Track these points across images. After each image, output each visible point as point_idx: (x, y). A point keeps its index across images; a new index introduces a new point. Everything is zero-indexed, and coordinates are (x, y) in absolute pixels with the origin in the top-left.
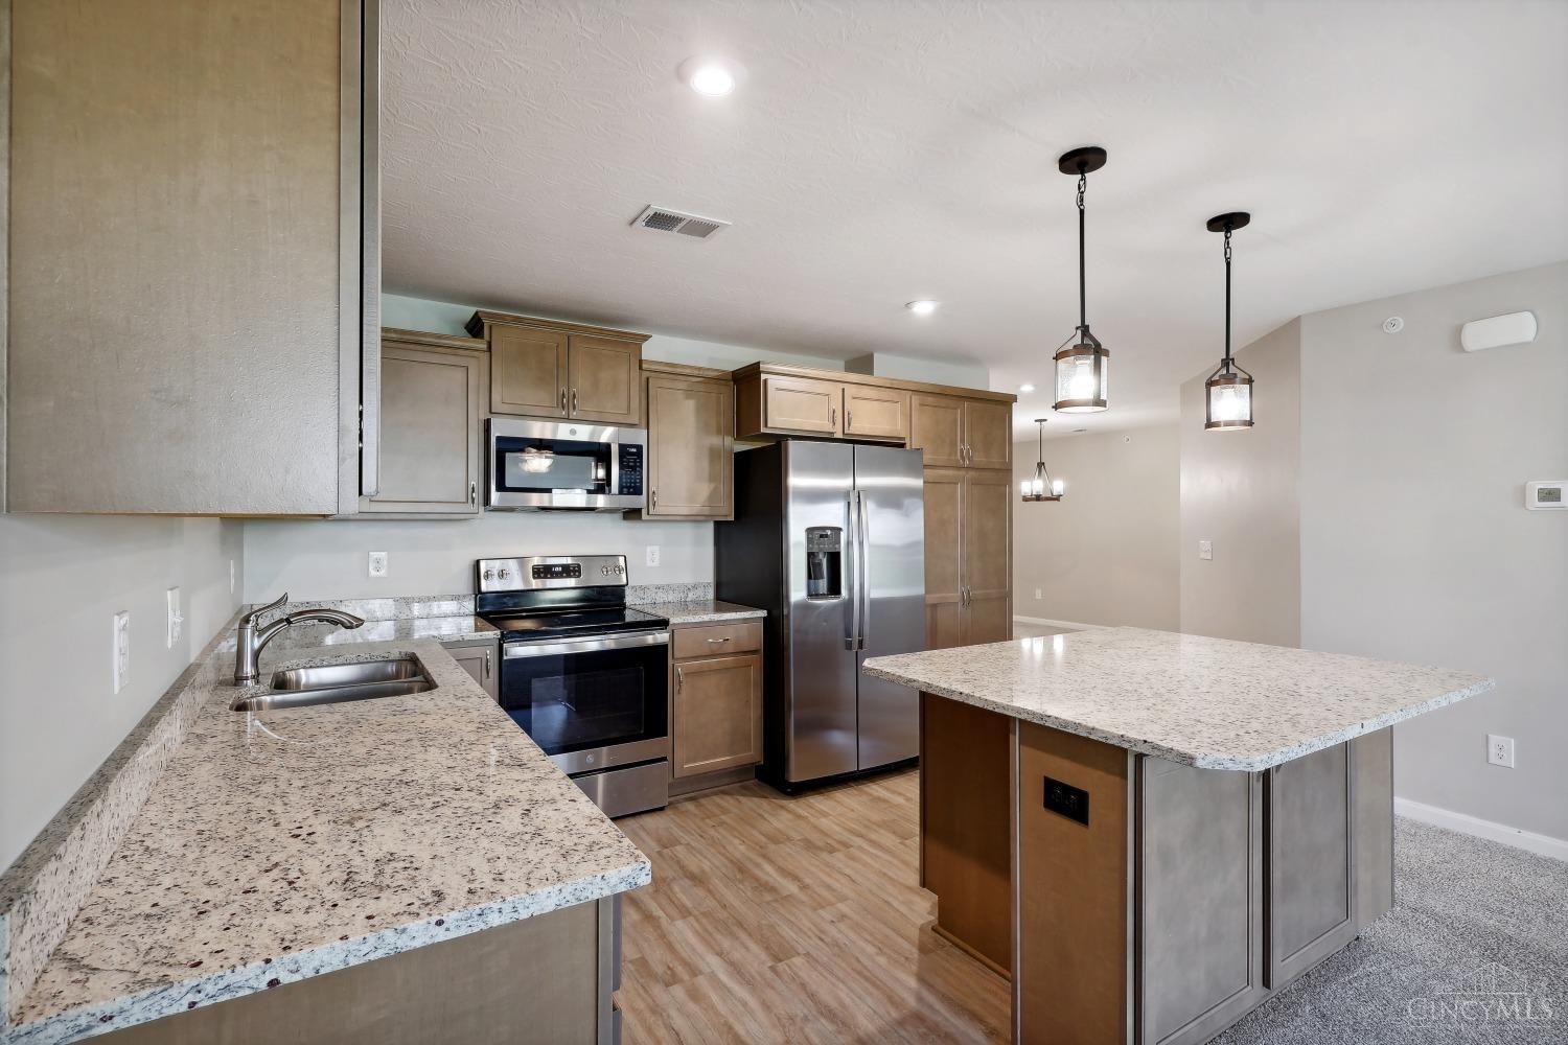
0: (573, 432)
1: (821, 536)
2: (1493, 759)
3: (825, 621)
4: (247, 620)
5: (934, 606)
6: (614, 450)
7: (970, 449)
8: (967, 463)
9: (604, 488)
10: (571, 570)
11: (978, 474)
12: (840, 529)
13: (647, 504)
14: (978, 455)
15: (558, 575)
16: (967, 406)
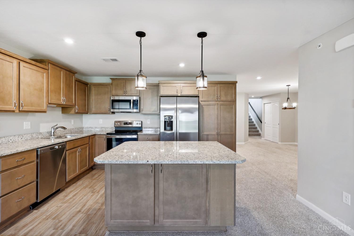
0: (125, 98)
2: (344, 201)
3: (168, 136)
4: (52, 127)
5: (207, 135)
6: (132, 101)
7: (220, 96)
8: (219, 100)
9: (130, 108)
10: (130, 123)
11: (223, 102)
12: (173, 116)
13: (140, 111)
14: (223, 98)
15: (128, 124)
16: (219, 85)
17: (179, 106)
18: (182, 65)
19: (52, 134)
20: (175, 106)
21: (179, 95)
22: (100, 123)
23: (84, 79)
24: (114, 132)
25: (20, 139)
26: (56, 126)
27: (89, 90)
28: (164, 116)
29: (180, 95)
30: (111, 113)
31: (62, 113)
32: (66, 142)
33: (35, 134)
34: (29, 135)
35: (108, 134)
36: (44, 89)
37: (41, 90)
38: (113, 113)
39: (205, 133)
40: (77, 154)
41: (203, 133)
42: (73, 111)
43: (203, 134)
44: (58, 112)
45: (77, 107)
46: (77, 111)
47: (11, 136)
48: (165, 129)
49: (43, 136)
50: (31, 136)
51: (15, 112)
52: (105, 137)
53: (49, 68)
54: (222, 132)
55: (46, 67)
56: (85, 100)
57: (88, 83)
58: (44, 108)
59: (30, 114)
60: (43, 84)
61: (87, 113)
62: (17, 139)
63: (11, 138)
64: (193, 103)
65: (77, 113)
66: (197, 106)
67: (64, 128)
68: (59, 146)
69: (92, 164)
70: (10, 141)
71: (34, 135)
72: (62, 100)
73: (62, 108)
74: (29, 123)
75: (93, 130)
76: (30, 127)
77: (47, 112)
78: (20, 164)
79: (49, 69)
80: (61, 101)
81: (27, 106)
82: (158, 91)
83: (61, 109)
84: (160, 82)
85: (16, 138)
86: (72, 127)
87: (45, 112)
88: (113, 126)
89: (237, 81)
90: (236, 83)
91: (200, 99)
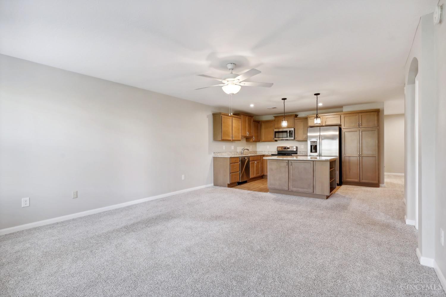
1: (313, 143)
5: (349, 157)
6: (288, 131)
7: (361, 124)
8: (360, 127)
9: (287, 137)
10: (288, 148)
11: (365, 129)
12: (317, 142)
13: (294, 139)
14: (364, 125)
15: (287, 149)
16: (360, 114)
17: (322, 134)
19: (242, 153)
20: (318, 134)
21: (324, 125)
23: (257, 119)
24: (277, 154)
27: (261, 126)
28: (311, 142)
30: (274, 141)
31: (246, 141)
32: (250, 156)
35: (272, 155)
37: (239, 129)
38: (276, 141)
39: (347, 155)
40: (255, 165)
42: (251, 140)
43: (345, 155)
44: (244, 141)
45: (254, 137)
47: (228, 152)
48: (311, 151)
49: (238, 154)
50: (234, 153)
51: (231, 140)
54: (363, 155)
55: (240, 117)
56: (258, 132)
57: (260, 121)
58: (240, 138)
60: (240, 126)
61: (259, 141)
64: (335, 130)
65: (254, 141)
66: (337, 133)
67: (248, 150)
69: (263, 174)
70: (228, 154)
72: (247, 134)
73: (246, 138)
74: (233, 146)
75: (263, 153)
78: (235, 162)
81: (235, 138)
82: (307, 123)
84: (308, 116)
86: (251, 150)
87: (240, 140)
88: (276, 150)
89: (379, 109)
90: (378, 111)
91: (343, 127)
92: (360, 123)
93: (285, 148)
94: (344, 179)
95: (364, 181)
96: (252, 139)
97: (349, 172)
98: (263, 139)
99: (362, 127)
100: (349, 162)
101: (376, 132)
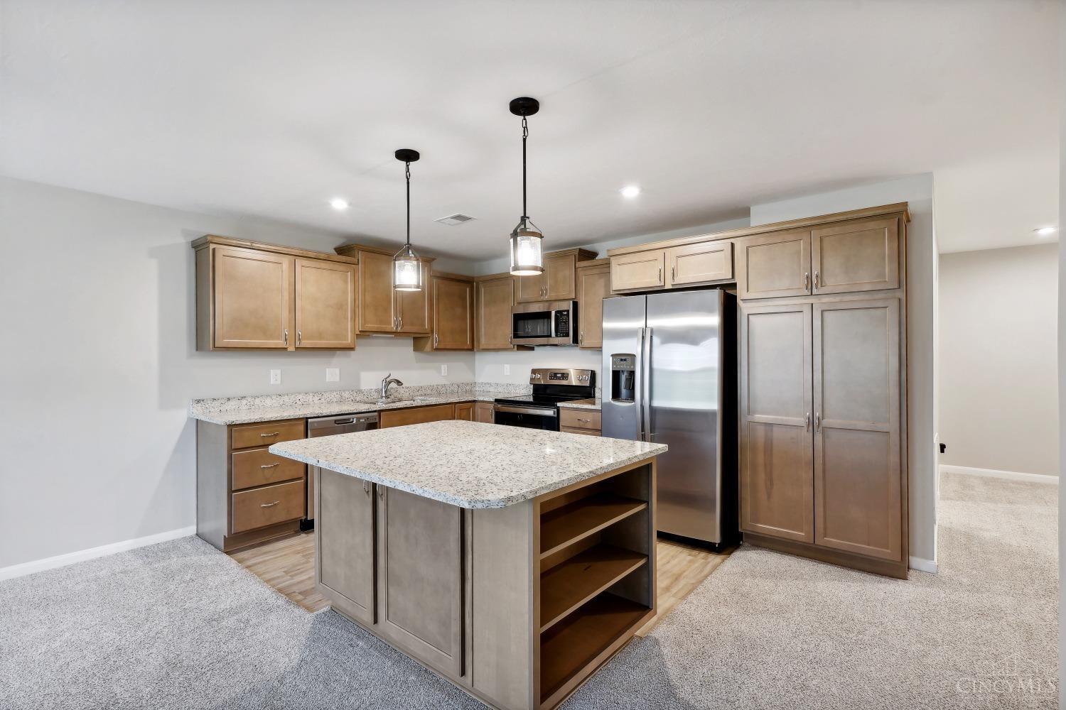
1: (622, 360)
3: (622, 417)
5: (769, 425)
6: (553, 314)
7: (822, 276)
8: (815, 291)
9: (552, 335)
10: (564, 376)
11: (838, 299)
12: (634, 355)
13: (576, 341)
14: (834, 281)
15: (559, 378)
16: (816, 234)
17: (654, 322)
18: (631, 192)
19: (384, 395)
20: (639, 324)
21: (668, 286)
22: (505, 374)
24: (531, 399)
25: (316, 399)
26: (388, 377)
27: (477, 295)
28: (612, 355)
29: (671, 287)
30: (516, 347)
31: (414, 350)
32: (380, 412)
33: (347, 393)
34: (335, 393)
35: (497, 401)
36: (347, 304)
39: (759, 417)
41: (750, 418)
42: (428, 347)
45: (435, 336)
46: (435, 345)
47: (300, 394)
49: (365, 398)
50: (338, 396)
51: (288, 349)
52: (492, 406)
53: (358, 260)
54: (831, 420)
55: (354, 260)
56: (463, 318)
57: (473, 278)
58: (349, 340)
59: (338, 352)
60: (345, 292)
61: (470, 350)
62: (311, 400)
63: (300, 397)
64: (703, 309)
65: (437, 349)
66: (714, 320)
67: (398, 383)
68: (358, 419)
70: (298, 401)
71: (346, 395)
72: (394, 323)
74: (337, 371)
75: (492, 389)
76: (337, 379)
77: (357, 348)
78: (268, 441)
79: (358, 262)
80: (391, 325)
81: (308, 339)
82: (611, 280)
83: (411, 342)
84: (611, 254)
85: (310, 397)
86: (443, 382)
88: (528, 382)
89: (905, 204)
90: (900, 213)
91: (741, 293)
92: (815, 273)
93: (554, 374)
94: (747, 522)
95: (833, 542)
96: (429, 343)
97: (769, 495)
98: (483, 341)
99: (822, 291)
100: (769, 447)
101: (891, 315)
